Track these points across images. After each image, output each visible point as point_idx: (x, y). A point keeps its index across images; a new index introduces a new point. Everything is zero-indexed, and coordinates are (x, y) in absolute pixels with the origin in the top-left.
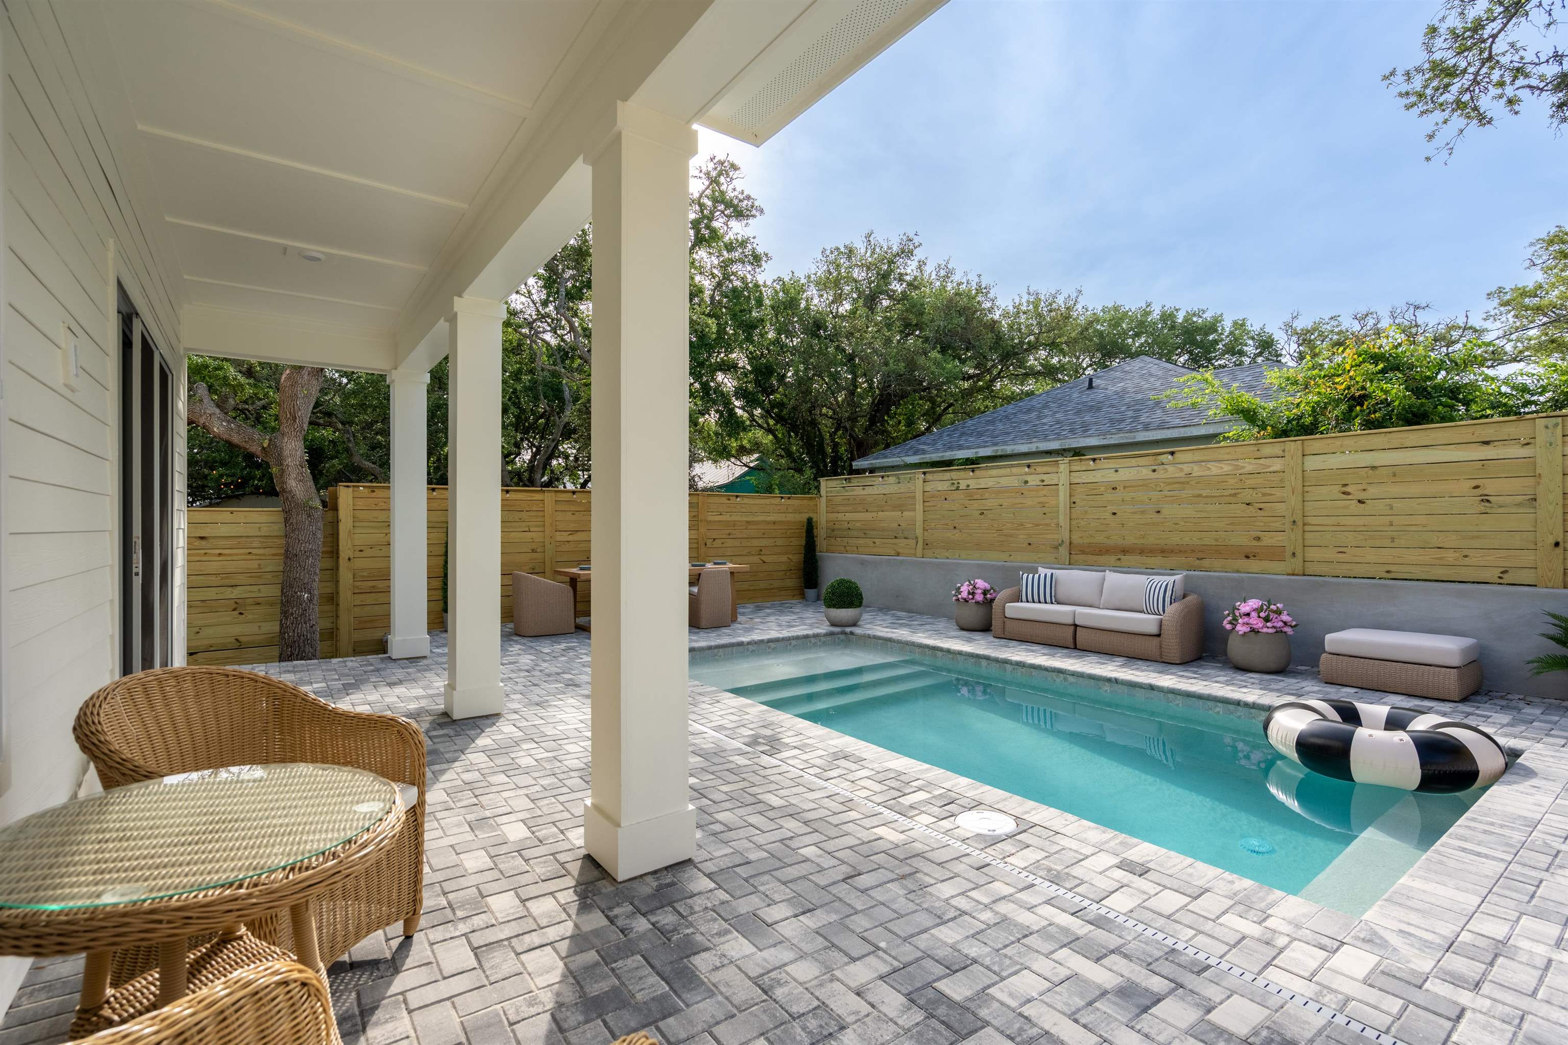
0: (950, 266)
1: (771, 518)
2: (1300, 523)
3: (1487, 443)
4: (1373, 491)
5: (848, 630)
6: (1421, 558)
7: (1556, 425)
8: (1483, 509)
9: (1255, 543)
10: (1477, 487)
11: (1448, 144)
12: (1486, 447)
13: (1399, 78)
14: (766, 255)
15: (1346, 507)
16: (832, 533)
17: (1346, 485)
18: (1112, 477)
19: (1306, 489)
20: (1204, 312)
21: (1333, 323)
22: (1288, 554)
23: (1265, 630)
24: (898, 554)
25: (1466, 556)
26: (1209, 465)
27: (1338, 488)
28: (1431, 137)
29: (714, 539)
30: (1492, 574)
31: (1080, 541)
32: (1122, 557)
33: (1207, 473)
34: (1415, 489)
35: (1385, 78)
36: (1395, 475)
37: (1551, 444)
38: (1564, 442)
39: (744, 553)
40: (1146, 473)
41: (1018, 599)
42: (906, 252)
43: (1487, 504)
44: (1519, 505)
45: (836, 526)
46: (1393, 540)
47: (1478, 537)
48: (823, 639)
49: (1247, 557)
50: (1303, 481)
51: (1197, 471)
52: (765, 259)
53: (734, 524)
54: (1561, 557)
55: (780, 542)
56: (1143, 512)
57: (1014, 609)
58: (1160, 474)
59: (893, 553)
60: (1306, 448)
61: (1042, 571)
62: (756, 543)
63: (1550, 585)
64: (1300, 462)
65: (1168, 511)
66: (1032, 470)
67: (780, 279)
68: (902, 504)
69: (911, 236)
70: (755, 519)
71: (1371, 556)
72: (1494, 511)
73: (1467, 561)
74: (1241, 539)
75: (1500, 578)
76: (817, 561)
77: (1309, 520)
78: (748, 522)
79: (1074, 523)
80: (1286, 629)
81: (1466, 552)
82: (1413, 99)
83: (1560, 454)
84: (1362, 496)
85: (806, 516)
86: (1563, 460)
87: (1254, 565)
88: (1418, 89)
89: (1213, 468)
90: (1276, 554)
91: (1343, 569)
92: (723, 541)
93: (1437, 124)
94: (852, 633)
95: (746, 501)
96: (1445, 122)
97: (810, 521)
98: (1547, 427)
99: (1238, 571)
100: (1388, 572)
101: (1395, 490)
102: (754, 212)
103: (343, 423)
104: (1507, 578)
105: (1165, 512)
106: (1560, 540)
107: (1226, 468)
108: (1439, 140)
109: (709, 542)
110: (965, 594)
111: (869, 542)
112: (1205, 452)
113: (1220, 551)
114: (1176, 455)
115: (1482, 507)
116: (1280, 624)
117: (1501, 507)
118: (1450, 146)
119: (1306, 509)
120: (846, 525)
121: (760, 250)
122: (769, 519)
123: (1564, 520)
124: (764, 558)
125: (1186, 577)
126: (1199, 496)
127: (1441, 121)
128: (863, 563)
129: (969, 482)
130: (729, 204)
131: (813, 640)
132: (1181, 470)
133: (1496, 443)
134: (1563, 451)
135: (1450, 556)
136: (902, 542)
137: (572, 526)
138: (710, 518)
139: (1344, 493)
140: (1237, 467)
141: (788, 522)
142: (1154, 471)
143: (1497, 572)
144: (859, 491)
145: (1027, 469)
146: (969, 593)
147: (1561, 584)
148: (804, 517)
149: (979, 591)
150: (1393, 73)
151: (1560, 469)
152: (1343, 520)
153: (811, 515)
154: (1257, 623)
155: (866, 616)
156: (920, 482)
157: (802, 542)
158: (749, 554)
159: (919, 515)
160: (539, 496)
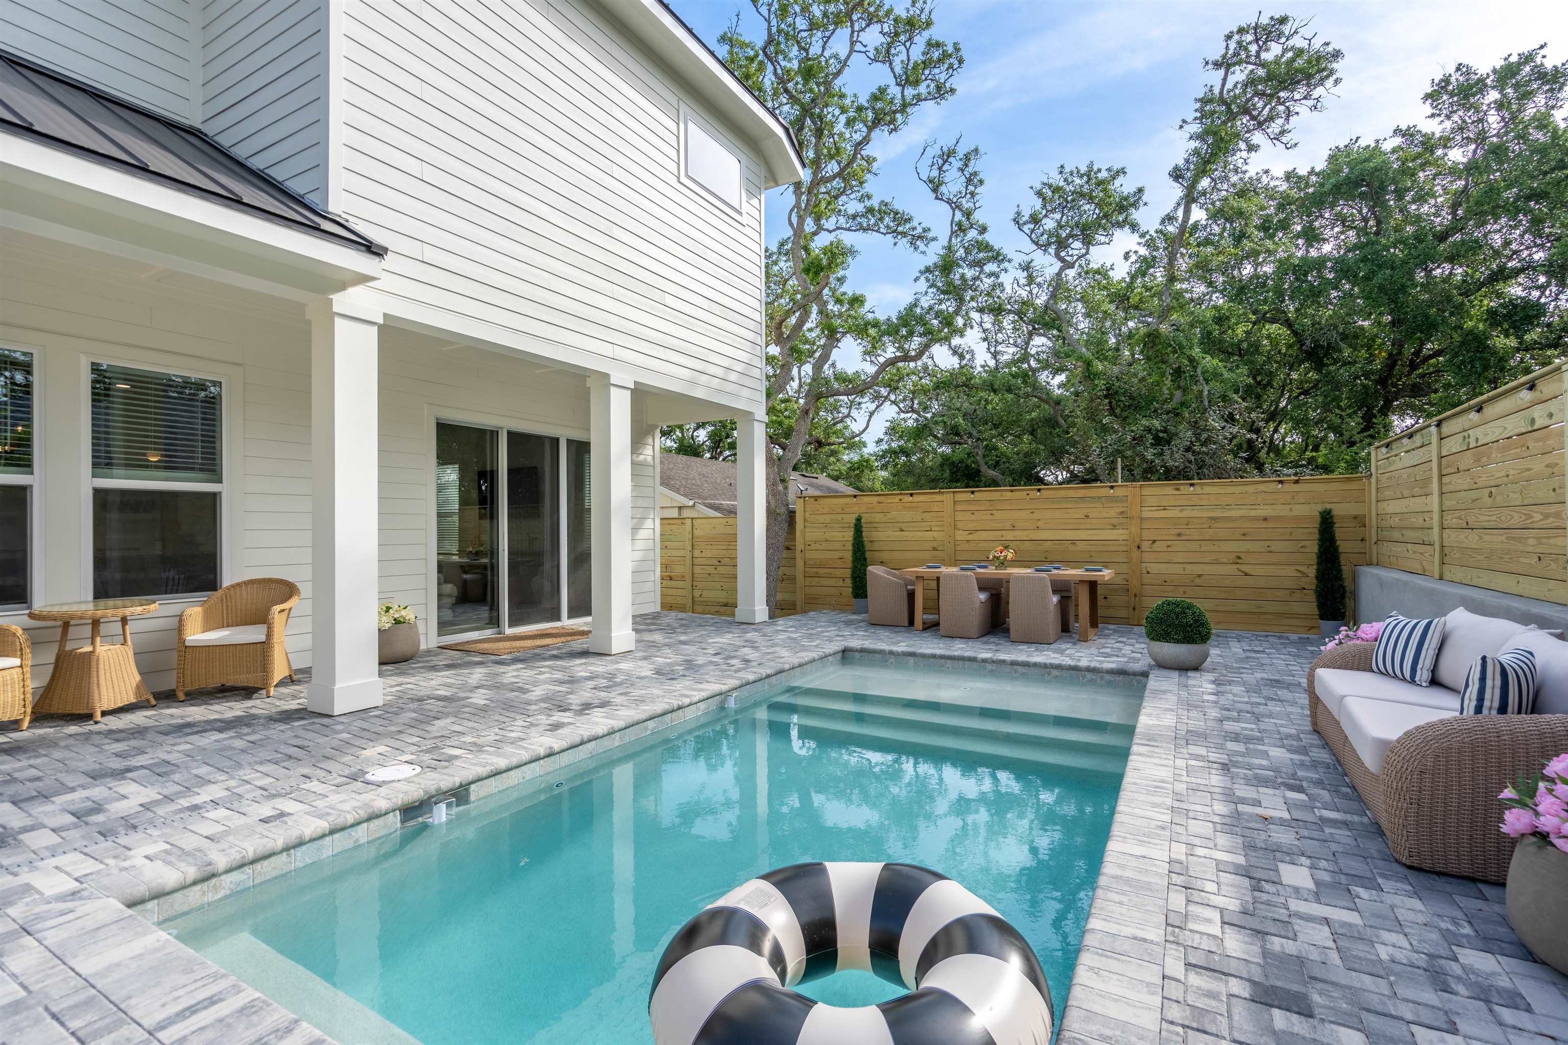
1: (1261, 510)
5: (1155, 672)
24: (1424, 572)
29: (1154, 541)
39: (1207, 560)
53: (1188, 522)
55: (1280, 546)
59: (1420, 569)
62: (1230, 546)
70: (1227, 514)
85: (1320, 508)
92: (1169, 543)
94: (1149, 677)
95: (1207, 489)
97: (1328, 516)
109: (1145, 545)
120: (1389, 521)
122: (1253, 513)
124: (1246, 568)
129: (1479, 432)
137: (971, 526)
138: (1147, 516)
141: (1297, 518)
144: (1398, 463)
148: (1315, 510)
153: (1328, 507)
156: (1435, 439)
157: (1313, 547)
158: (1217, 562)
159: (1434, 502)
160: (938, 498)
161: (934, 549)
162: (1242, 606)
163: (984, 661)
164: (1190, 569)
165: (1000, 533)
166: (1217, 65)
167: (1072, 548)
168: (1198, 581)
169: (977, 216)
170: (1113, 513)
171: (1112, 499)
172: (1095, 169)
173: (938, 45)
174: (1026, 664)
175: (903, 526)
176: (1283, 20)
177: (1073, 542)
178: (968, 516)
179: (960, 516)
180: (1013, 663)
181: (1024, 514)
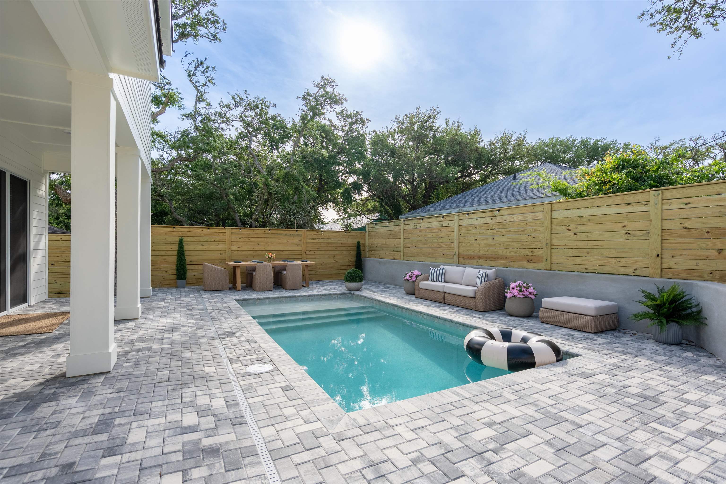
0: (460, 122)
1: (341, 241)
2: (549, 244)
3: (629, 204)
4: (580, 228)
5: (352, 292)
6: (600, 262)
7: (659, 194)
8: (627, 238)
9: (531, 254)
10: (624, 226)
11: (679, 49)
12: (629, 206)
13: (647, 17)
14: (368, 120)
15: (569, 237)
16: (372, 248)
17: (569, 226)
18: (475, 222)
19: (553, 227)
20: (605, 139)
21: (681, 143)
22: (545, 260)
23: (519, 296)
24: (394, 259)
25: (619, 261)
26: (514, 216)
27: (565, 228)
28: (673, 45)
29: (310, 251)
30: (630, 271)
31: (463, 253)
32: (479, 261)
33: (513, 220)
34: (597, 228)
35: (639, 17)
36: (589, 221)
37: (656, 204)
38: (662, 203)
39: (326, 257)
40: (488, 220)
41: (428, 280)
42: (433, 116)
43: (629, 235)
44: (642, 235)
45: (372, 246)
46: (588, 253)
47: (624, 252)
48: (339, 296)
49: (528, 261)
50: (551, 224)
51: (509, 219)
52: (367, 121)
53: (321, 244)
54: (660, 262)
55: (344, 252)
56: (487, 239)
57: (424, 284)
58: (494, 220)
59: (392, 258)
60: (553, 207)
61: (442, 267)
62: (332, 252)
63: (655, 276)
64: (550, 214)
65: (498, 238)
66: (444, 219)
67: (374, 131)
68: (396, 236)
69: (435, 108)
70: (332, 242)
71: (578, 261)
72: (632, 238)
73: (619, 264)
74: (526, 253)
75: (634, 272)
76: (361, 262)
77: (554, 243)
78: (327, 243)
79: (460, 244)
80: (530, 296)
81: (619, 259)
82: (660, 27)
83: (660, 209)
84: (575, 231)
85: (357, 241)
86: (662, 212)
87: (531, 265)
88: (661, 21)
89: (515, 218)
90: (539, 259)
91: (567, 268)
92: (315, 251)
93: (676, 38)
94: (353, 294)
95: (327, 233)
96: (680, 37)
97: (358, 244)
98: (654, 196)
99: (524, 268)
100: (586, 269)
101: (590, 228)
102: (343, 101)
103: (169, 200)
104: (637, 273)
105: (496, 239)
106: (659, 253)
107: (520, 218)
108: (676, 48)
109: (307, 252)
110: (407, 277)
111: (384, 253)
112: (512, 210)
113: (515, 258)
114: (501, 211)
115: (627, 236)
116: (528, 293)
117: (634, 236)
118: (680, 50)
119: (552, 237)
120: (376, 245)
121: (364, 118)
122: (338, 242)
123: (662, 243)
124: (336, 260)
125: (497, 271)
126: (509, 231)
127: (677, 37)
128: (380, 263)
129: (421, 225)
130: (330, 98)
131: (334, 296)
132: (503, 218)
133: (633, 204)
134: (662, 207)
135: (612, 261)
136: (396, 253)
137: (239, 244)
138: (308, 241)
139: (568, 230)
140: (525, 217)
141: (348, 244)
142: (492, 219)
143: (632, 270)
144: (380, 229)
145: (442, 219)
146: (410, 277)
147: (659, 276)
148: (355, 242)
149: (414, 276)
150: (643, 14)
151: (660, 217)
152: (568, 243)
153: (359, 240)
154: (516, 292)
155: (364, 286)
156: (402, 225)
157: (355, 253)
158: (328, 258)
159: (402, 240)
160: (224, 231)
161: (221, 254)
162: (335, 272)
163: (298, 296)
164: (321, 260)
165: (252, 247)
166: (317, 86)
167: (282, 253)
168: (323, 264)
169: (205, 97)
170: (297, 240)
171: (297, 235)
172: (266, 100)
173: (214, 15)
174: (314, 296)
175: (203, 243)
176: (334, 81)
177: (283, 251)
178: (238, 239)
179: (234, 239)
180: (310, 296)
181: (263, 240)
